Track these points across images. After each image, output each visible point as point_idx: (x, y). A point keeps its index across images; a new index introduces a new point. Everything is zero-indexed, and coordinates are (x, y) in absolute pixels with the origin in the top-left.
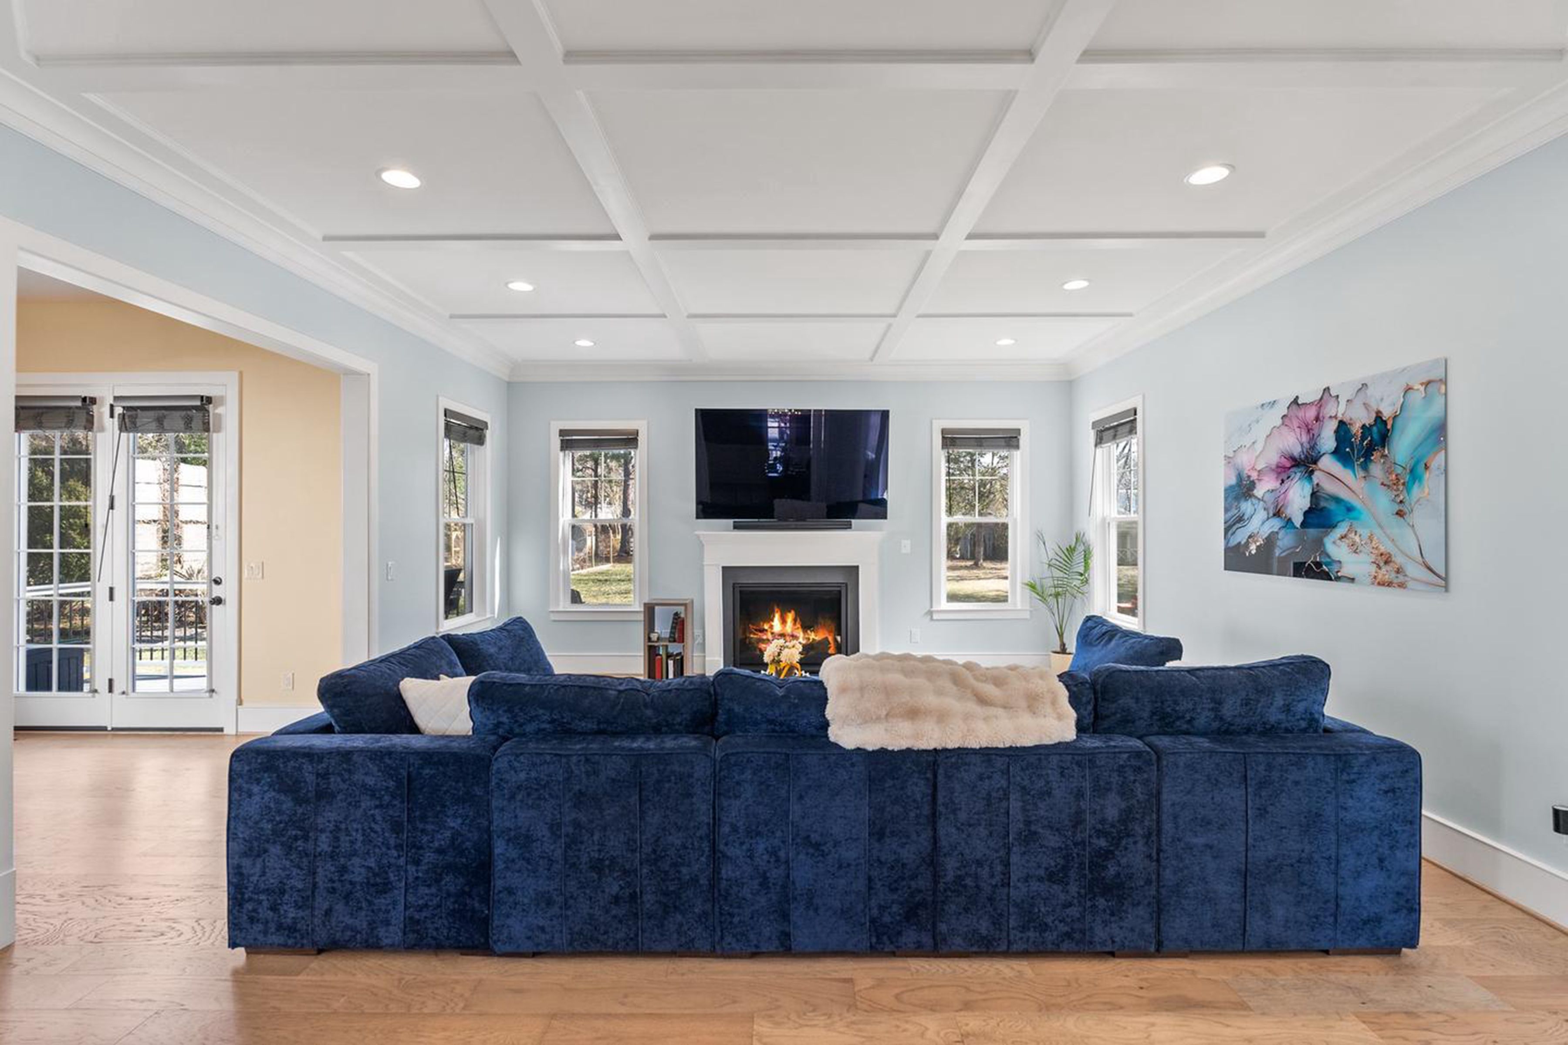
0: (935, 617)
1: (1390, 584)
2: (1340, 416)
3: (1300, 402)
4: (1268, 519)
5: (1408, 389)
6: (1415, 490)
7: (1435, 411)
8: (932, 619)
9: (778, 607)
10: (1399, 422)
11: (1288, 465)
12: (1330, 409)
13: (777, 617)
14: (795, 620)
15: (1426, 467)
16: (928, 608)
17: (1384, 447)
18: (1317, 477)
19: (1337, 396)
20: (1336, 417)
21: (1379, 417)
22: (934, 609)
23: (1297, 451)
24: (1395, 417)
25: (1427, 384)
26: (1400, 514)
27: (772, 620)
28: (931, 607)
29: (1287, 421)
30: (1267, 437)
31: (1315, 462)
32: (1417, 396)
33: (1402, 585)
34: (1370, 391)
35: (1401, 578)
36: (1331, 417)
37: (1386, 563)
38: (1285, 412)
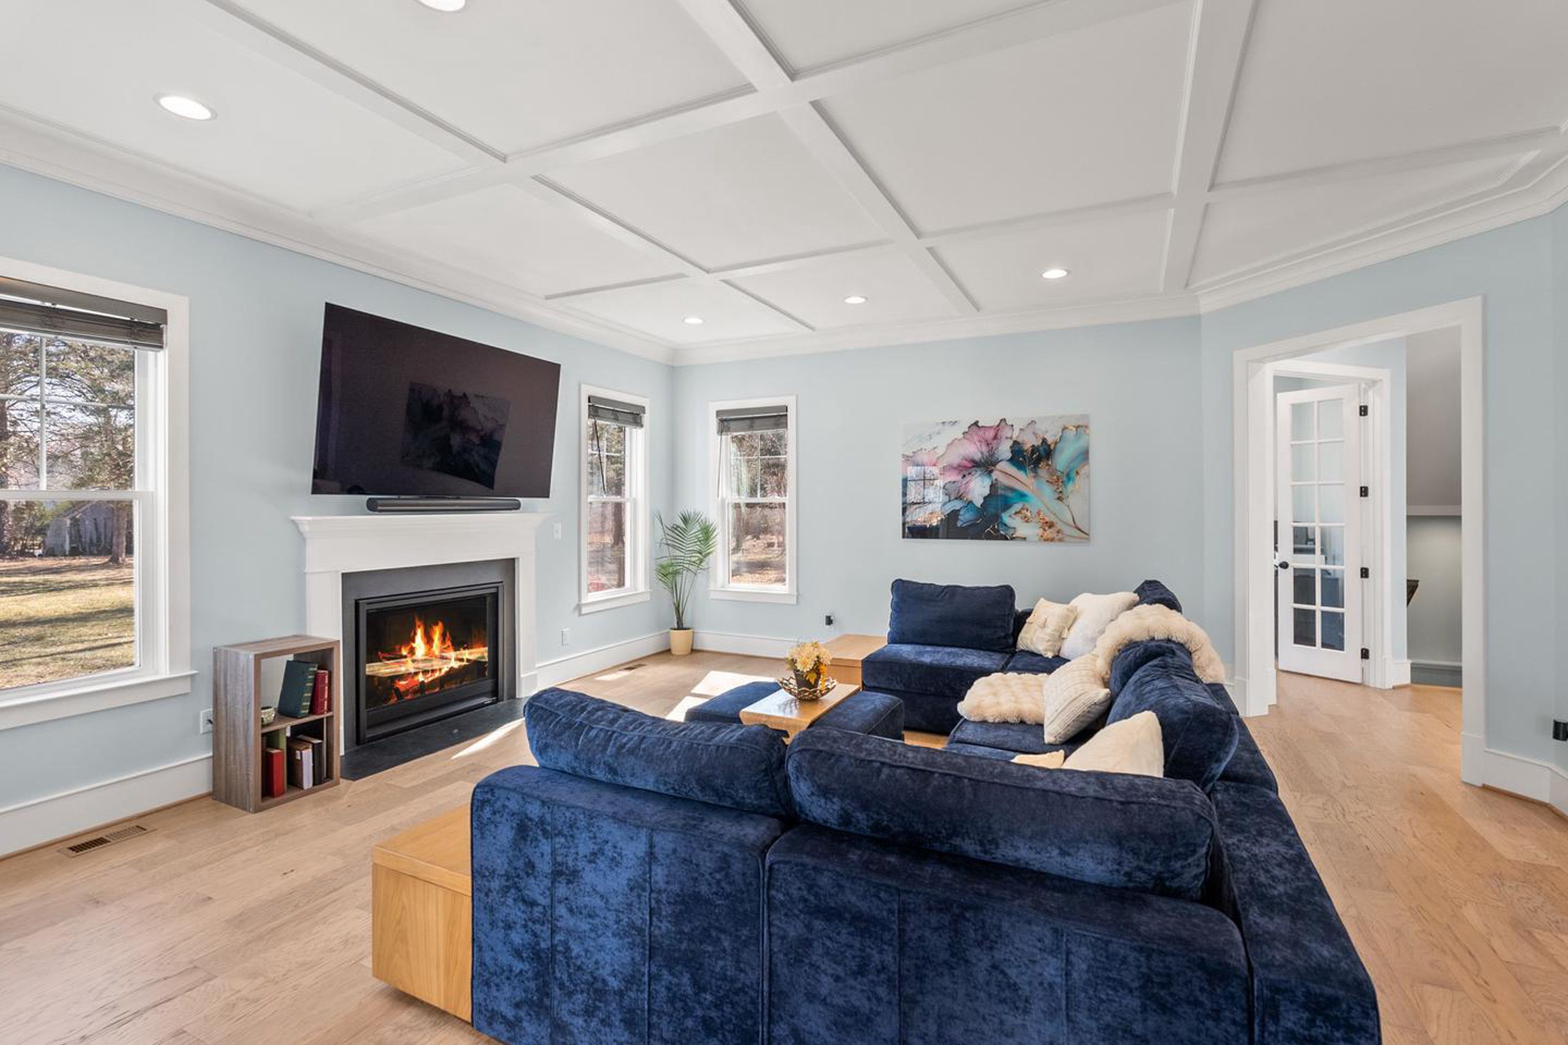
0: (584, 610)
1: (1052, 540)
2: (1014, 439)
3: (980, 424)
4: (950, 501)
5: (1065, 429)
6: (1070, 486)
7: (1081, 444)
8: (580, 615)
9: (420, 620)
10: (1059, 446)
11: (969, 465)
12: (1007, 432)
13: (420, 632)
14: (443, 636)
15: (1077, 473)
16: (577, 602)
17: (1048, 459)
18: (996, 475)
19: (1012, 426)
20: (1011, 438)
21: (1044, 441)
22: (583, 602)
23: (977, 456)
24: (1056, 443)
25: (1078, 427)
26: (1059, 499)
27: (414, 641)
28: (580, 600)
29: (967, 436)
30: (948, 445)
31: (994, 465)
32: (1071, 433)
33: (1061, 540)
34: (1037, 426)
35: (1060, 535)
36: (1007, 438)
37: (1050, 527)
38: (967, 430)
